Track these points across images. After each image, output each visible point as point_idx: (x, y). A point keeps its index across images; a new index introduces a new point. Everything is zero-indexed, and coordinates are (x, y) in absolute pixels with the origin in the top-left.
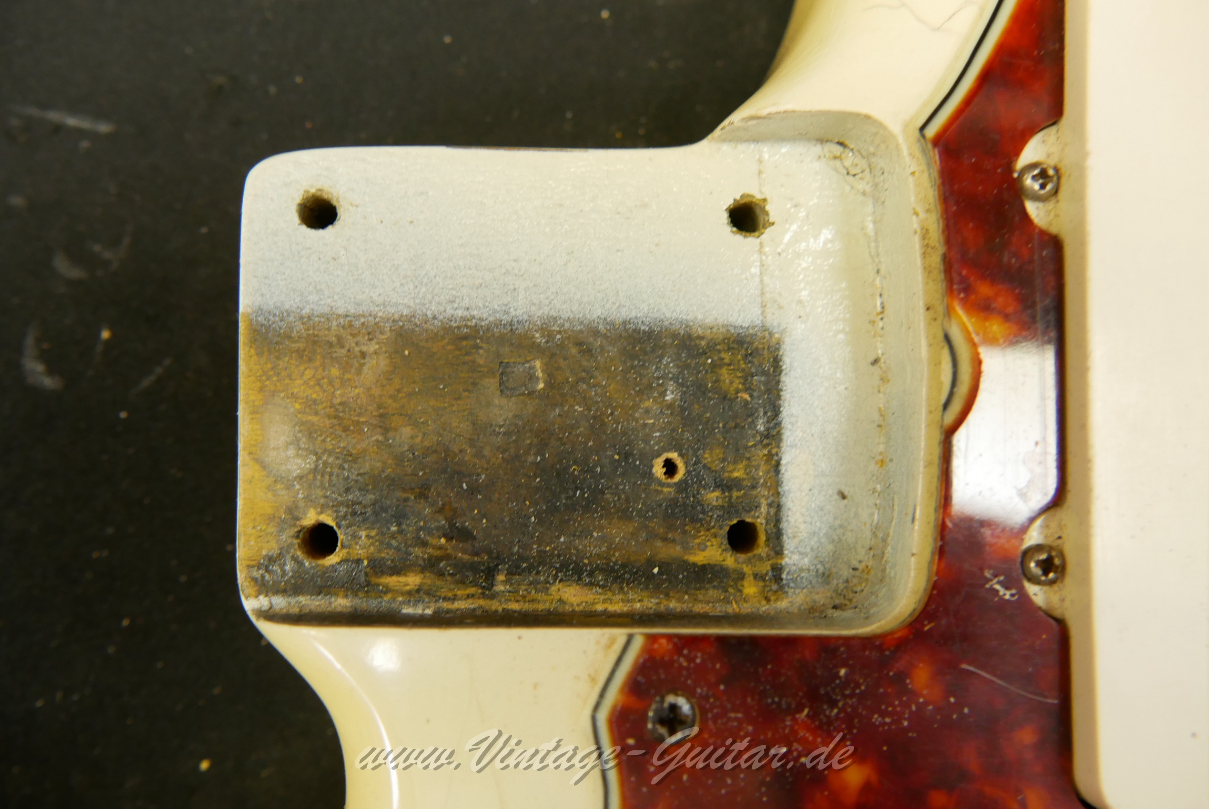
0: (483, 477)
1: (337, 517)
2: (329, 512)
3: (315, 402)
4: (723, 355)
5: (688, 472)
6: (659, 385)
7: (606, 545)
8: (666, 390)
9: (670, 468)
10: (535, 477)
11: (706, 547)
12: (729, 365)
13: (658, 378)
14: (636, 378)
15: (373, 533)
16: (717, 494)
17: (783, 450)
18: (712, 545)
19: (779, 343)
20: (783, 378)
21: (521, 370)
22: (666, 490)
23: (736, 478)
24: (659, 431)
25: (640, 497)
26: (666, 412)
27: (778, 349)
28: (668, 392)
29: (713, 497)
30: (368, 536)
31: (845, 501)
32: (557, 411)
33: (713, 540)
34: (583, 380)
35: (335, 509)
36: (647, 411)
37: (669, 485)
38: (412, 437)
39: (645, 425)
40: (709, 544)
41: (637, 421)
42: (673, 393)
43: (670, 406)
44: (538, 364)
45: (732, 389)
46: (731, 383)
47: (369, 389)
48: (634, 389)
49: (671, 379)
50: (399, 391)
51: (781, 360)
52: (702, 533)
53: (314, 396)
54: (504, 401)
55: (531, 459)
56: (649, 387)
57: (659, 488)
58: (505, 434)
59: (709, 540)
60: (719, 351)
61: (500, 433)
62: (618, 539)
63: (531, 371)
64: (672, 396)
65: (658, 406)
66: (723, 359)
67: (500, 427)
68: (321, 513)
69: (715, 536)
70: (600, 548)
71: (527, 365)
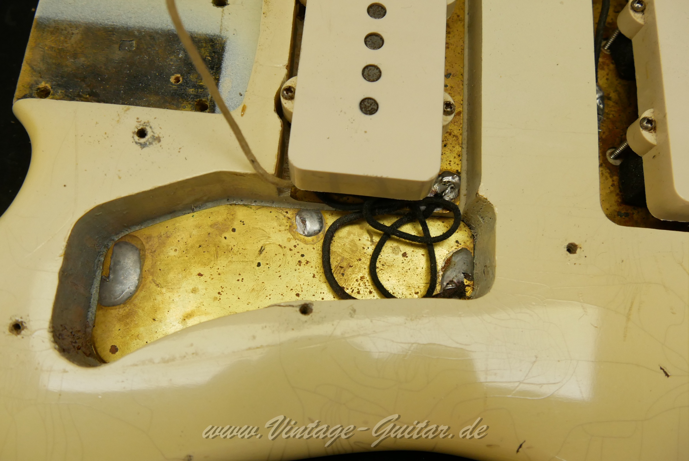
0: (107, 76)
1: (52, 85)
2: (49, 83)
3: (53, 47)
4: (203, 44)
5: (183, 81)
6: (177, 52)
7: (148, 103)
8: (180, 53)
9: (177, 80)
10: (126, 77)
11: (186, 107)
12: (205, 47)
13: (178, 49)
14: (169, 49)
15: (63, 91)
16: (193, 90)
17: (221, 77)
18: (188, 107)
19: (225, 43)
20: (224, 54)
21: (128, 43)
22: (174, 86)
23: (201, 85)
24: (174, 66)
25: (164, 88)
26: (178, 61)
27: (224, 44)
28: (180, 54)
29: (191, 91)
30: (61, 92)
31: (242, 97)
32: (138, 57)
33: (189, 105)
34: (150, 48)
35: (52, 82)
36: (171, 60)
37: (175, 85)
38: (84, 61)
39: (170, 64)
40: (187, 106)
41: (167, 62)
42: (182, 55)
43: (180, 59)
44: (134, 42)
45: (205, 55)
46: (205, 53)
47: (72, 45)
48: (168, 52)
49: (182, 50)
50: (82, 46)
51: (225, 48)
52: (185, 102)
53: (53, 45)
54: (119, 52)
55: (125, 72)
56: (174, 52)
57: (171, 86)
58: (118, 63)
59: (187, 105)
60: (202, 43)
61: (116, 62)
62: (152, 102)
63: (132, 44)
64: (182, 56)
65: (176, 58)
66: (203, 45)
67: (116, 60)
68: (47, 83)
69: (190, 104)
70: (145, 104)
71: (131, 42)
